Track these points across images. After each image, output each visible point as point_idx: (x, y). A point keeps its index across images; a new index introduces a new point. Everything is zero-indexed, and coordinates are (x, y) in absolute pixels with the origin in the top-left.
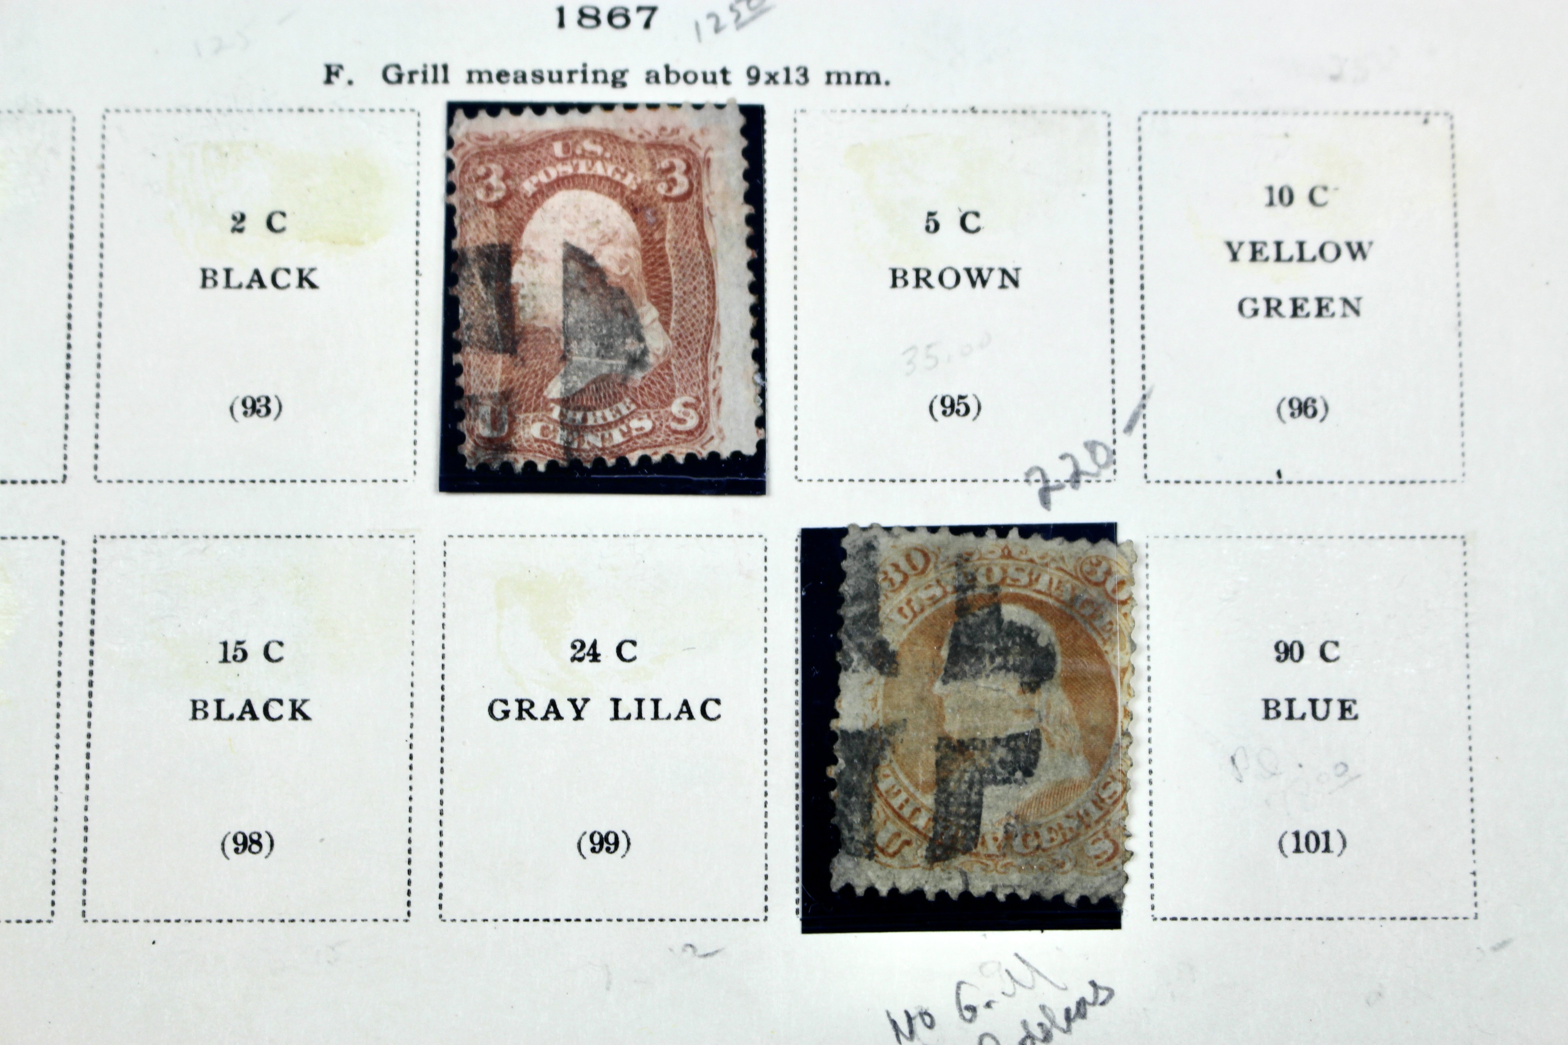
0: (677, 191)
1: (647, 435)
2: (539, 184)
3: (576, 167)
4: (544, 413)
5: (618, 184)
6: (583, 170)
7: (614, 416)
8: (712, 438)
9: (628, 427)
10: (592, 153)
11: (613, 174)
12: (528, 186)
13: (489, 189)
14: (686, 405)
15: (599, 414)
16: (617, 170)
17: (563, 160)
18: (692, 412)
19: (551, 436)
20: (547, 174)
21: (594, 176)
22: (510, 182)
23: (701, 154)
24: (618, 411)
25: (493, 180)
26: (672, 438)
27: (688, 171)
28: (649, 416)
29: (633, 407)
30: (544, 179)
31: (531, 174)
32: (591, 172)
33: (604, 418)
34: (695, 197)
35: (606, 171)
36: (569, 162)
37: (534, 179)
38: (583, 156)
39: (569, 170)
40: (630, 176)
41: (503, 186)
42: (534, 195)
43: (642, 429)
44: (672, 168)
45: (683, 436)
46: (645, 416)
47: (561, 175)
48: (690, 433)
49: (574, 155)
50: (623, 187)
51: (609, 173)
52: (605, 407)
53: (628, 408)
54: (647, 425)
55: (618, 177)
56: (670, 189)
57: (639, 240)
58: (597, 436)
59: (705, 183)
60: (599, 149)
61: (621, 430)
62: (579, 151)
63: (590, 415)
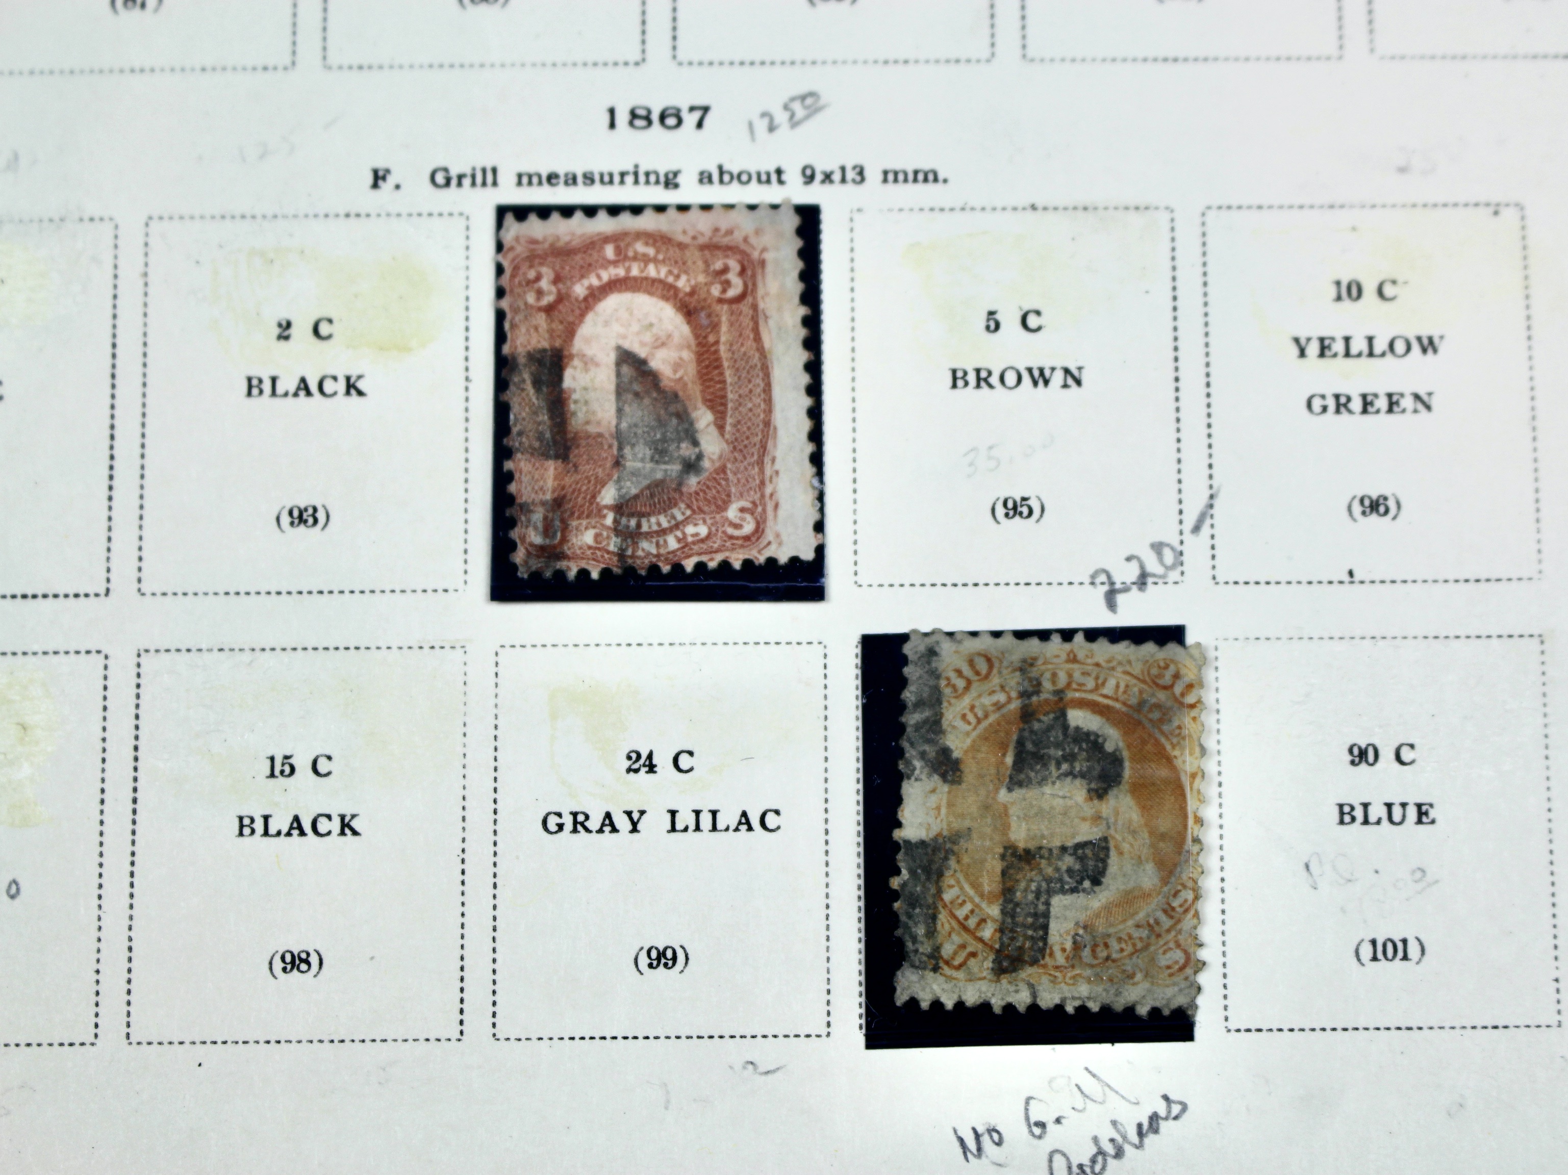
0: (732, 293)
1: (702, 541)
2: (590, 288)
3: (628, 270)
4: (597, 519)
5: (671, 287)
6: (635, 272)
7: (669, 522)
8: (769, 543)
9: (684, 534)
10: (644, 255)
11: (666, 276)
12: (580, 290)
13: (540, 293)
14: (742, 510)
15: (653, 520)
16: (670, 272)
17: (615, 263)
18: (748, 517)
19: (604, 543)
20: (599, 277)
21: (646, 278)
22: (561, 286)
23: (755, 255)
24: (674, 517)
25: (544, 284)
26: (728, 544)
27: (742, 272)
28: (705, 522)
29: (688, 512)
30: (595, 282)
31: (582, 277)
32: (644, 275)
33: (659, 524)
34: (749, 299)
35: (658, 272)
36: (621, 265)
37: (586, 282)
38: (635, 258)
39: (620, 272)
40: (684, 278)
41: (554, 289)
42: (586, 299)
43: (697, 534)
44: (725, 270)
45: (740, 542)
46: (701, 522)
47: (613, 278)
48: (747, 538)
49: (626, 258)
50: (676, 290)
51: (662, 275)
52: (660, 513)
53: (683, 514)
54: (703, 531)
55: (671, 279)
56: (724, 291)
57: (693, 342)
58: (651, 542)
59: (760, 284)
60: (651, 251)
61: (676, 537)
62: (631, 254)
63: (644, 522)
